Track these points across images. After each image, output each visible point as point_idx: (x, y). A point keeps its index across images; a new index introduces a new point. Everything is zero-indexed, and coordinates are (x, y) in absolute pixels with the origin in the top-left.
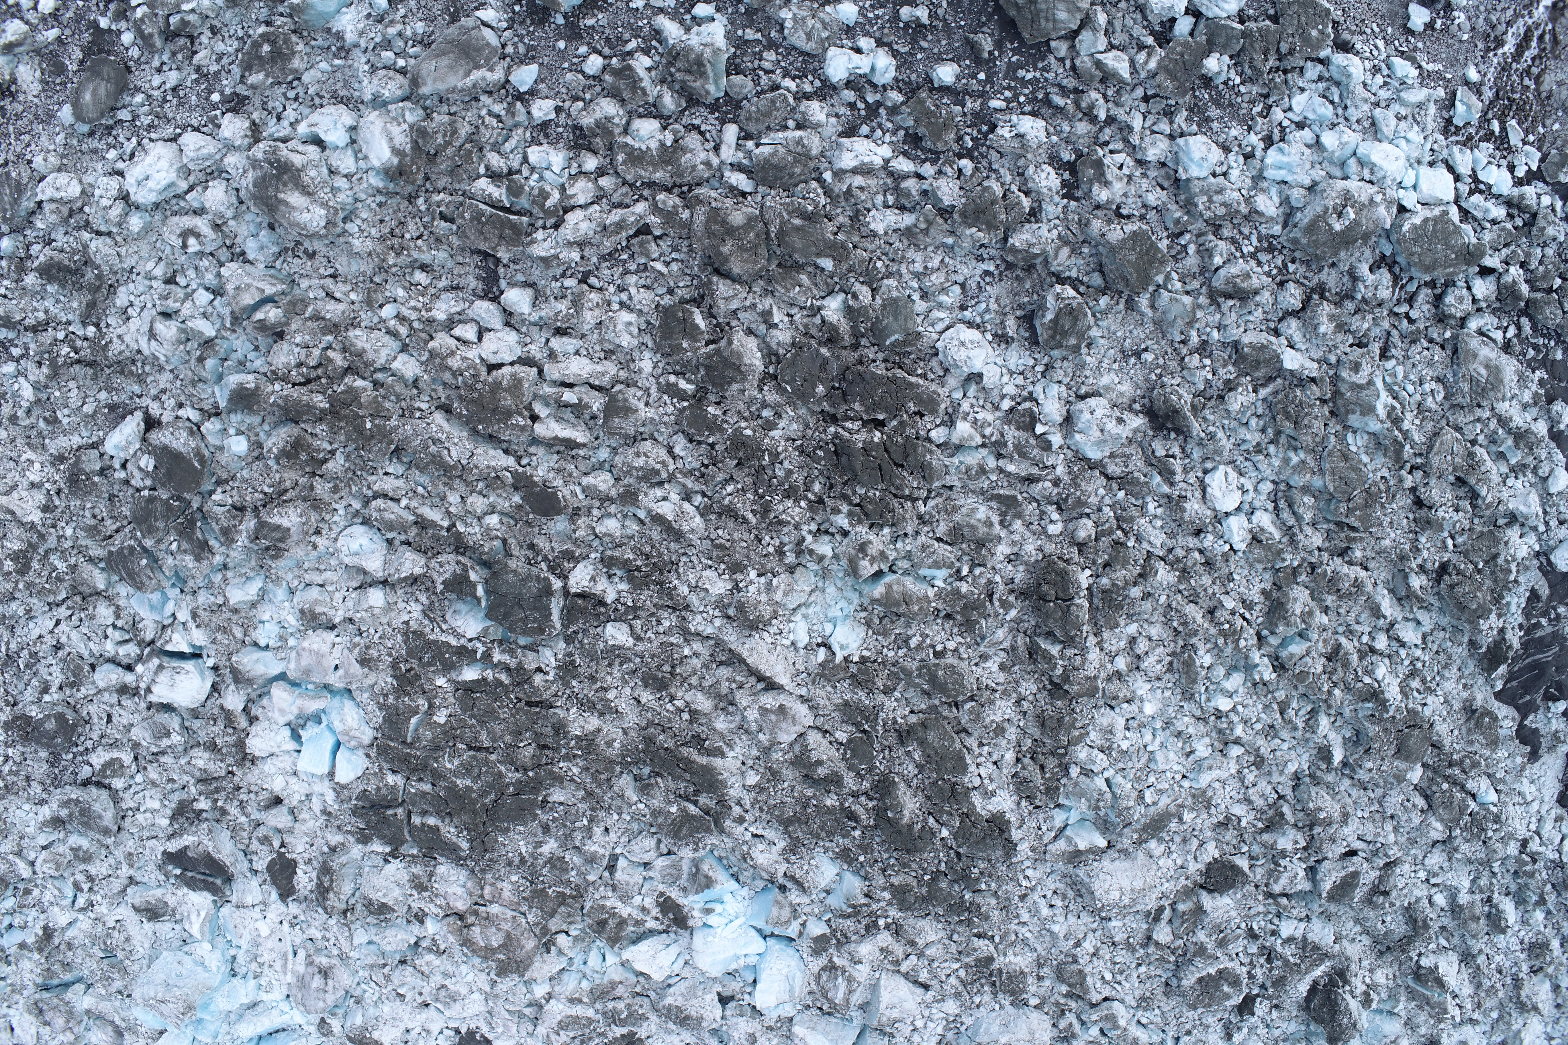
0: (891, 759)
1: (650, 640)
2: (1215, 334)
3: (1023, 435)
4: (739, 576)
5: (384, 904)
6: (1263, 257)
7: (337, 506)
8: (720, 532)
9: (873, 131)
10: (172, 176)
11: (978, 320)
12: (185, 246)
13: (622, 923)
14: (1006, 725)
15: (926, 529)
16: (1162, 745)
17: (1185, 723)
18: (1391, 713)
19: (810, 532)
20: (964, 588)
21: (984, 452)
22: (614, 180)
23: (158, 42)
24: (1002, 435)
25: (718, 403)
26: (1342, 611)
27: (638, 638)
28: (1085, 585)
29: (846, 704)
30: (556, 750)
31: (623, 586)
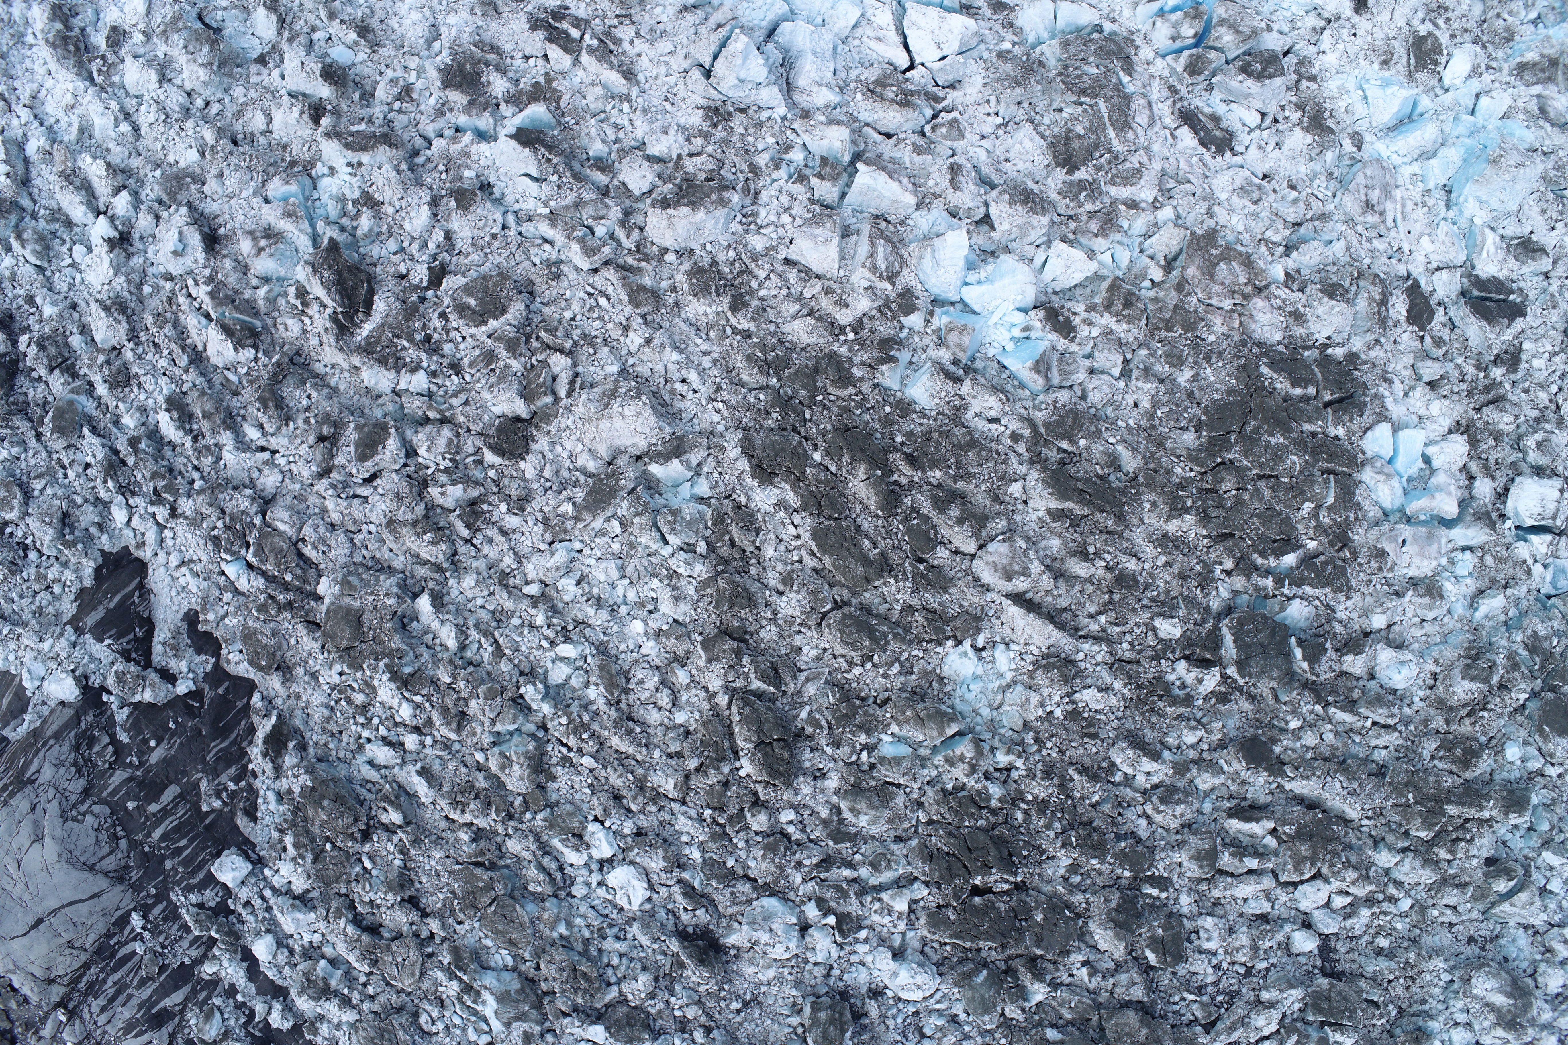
0: (889, 534)
1: (1138, 625)
3: (844, 910)
4: (1070, 707)
5: (1331, 296)
7: (1422, 704)
8: (1094, 750)
11: (902, 1007)
13: (1108, 306)
14: (781, 588)
15: (915, 796)
16: (614, 586)
17: (598, 618)
18: (381, 664)
19: (1017, 769)
20: (863, 738)
21: (874, 881)
24: (862, 904)
25: (1119, 878)
26: (464, 770)
27: (1148, 626)
28: (744, 761)
29: (945, 590)
30: (1200, 490)
31: (1171, 677)
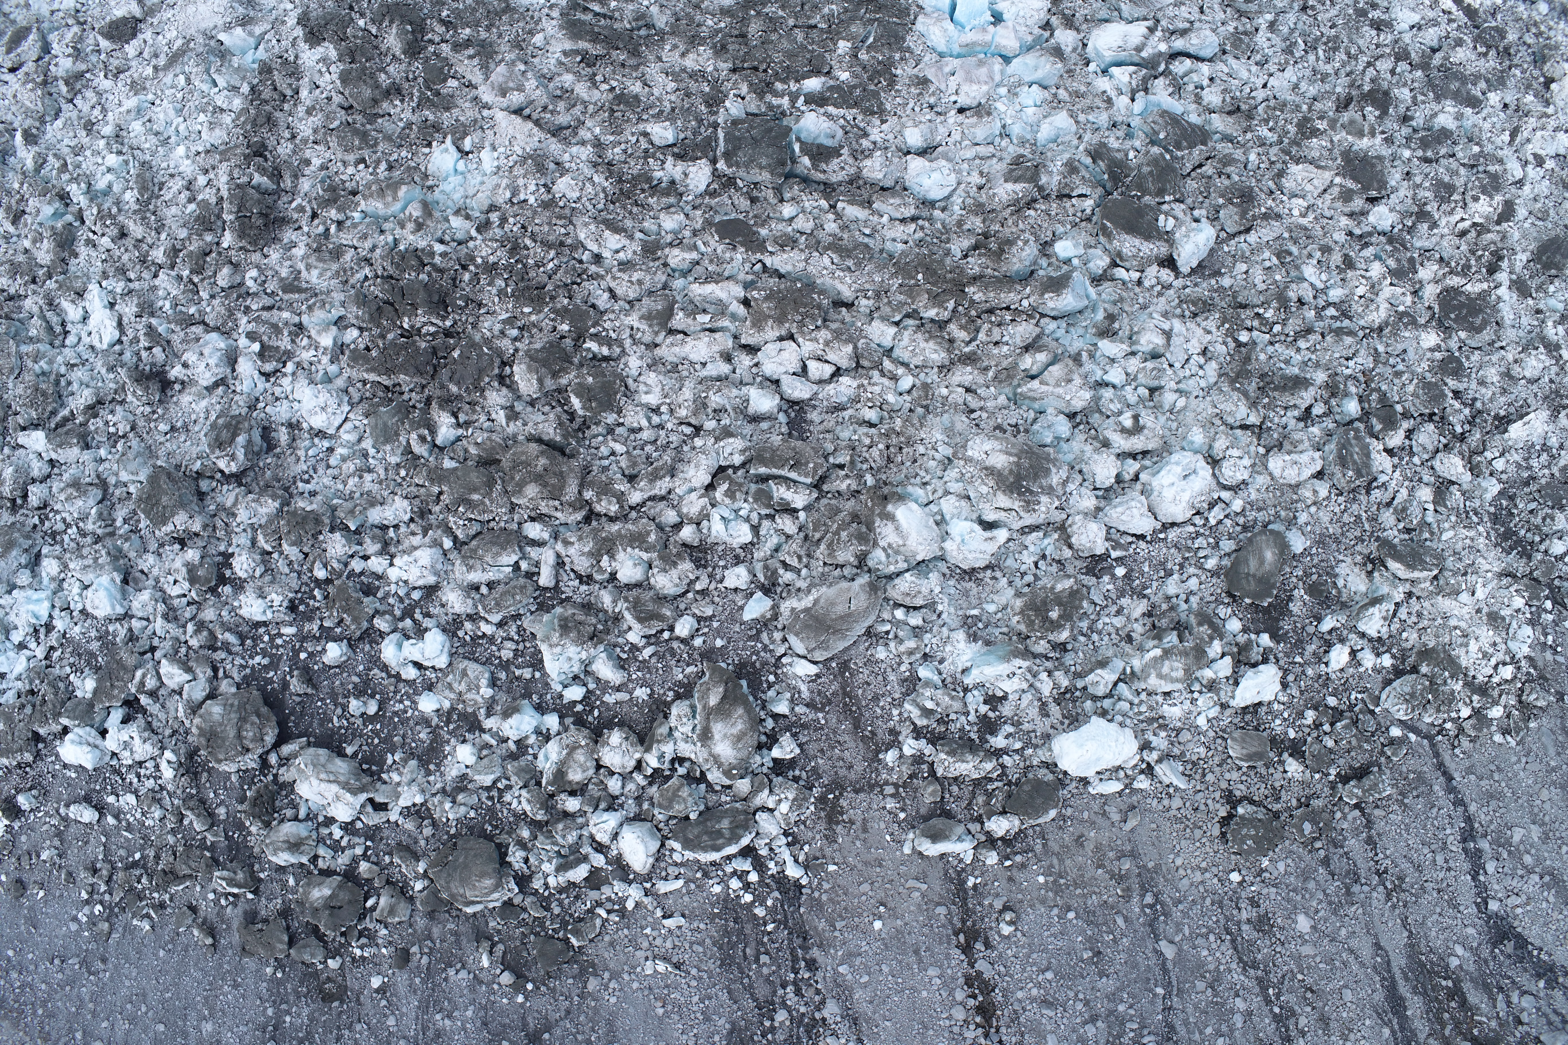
1: (633, 134)
2: (103, 452)
3: (274, 343)
4: (546, 197)
6: (60, 526)
9: (408, 594)
10: (1156, 482)
11: (316, 440)
12: (1136, 417)
15: (364, 254)
16: (171, 124)
17: (150, 144)
20: (333, 213)
22: (663, 519)
23: (1193, 620)
24: (293, 341)
25: (563, 337)
27: (646, 134)
28: (227, 233)
29: (447, 109)
31: (658, 175)
